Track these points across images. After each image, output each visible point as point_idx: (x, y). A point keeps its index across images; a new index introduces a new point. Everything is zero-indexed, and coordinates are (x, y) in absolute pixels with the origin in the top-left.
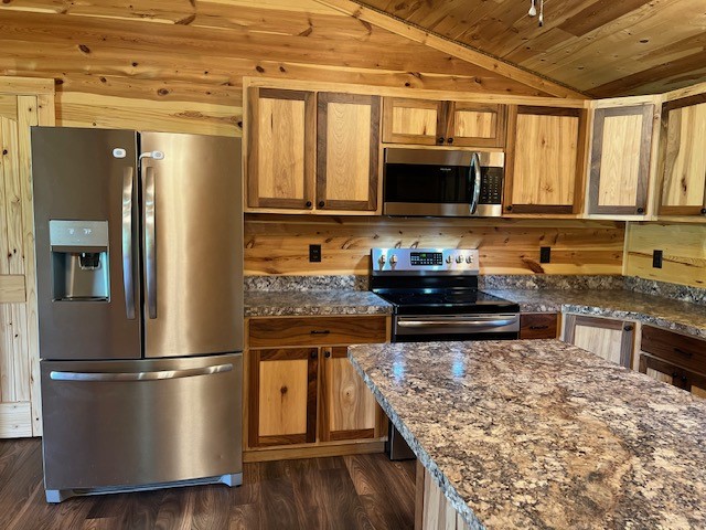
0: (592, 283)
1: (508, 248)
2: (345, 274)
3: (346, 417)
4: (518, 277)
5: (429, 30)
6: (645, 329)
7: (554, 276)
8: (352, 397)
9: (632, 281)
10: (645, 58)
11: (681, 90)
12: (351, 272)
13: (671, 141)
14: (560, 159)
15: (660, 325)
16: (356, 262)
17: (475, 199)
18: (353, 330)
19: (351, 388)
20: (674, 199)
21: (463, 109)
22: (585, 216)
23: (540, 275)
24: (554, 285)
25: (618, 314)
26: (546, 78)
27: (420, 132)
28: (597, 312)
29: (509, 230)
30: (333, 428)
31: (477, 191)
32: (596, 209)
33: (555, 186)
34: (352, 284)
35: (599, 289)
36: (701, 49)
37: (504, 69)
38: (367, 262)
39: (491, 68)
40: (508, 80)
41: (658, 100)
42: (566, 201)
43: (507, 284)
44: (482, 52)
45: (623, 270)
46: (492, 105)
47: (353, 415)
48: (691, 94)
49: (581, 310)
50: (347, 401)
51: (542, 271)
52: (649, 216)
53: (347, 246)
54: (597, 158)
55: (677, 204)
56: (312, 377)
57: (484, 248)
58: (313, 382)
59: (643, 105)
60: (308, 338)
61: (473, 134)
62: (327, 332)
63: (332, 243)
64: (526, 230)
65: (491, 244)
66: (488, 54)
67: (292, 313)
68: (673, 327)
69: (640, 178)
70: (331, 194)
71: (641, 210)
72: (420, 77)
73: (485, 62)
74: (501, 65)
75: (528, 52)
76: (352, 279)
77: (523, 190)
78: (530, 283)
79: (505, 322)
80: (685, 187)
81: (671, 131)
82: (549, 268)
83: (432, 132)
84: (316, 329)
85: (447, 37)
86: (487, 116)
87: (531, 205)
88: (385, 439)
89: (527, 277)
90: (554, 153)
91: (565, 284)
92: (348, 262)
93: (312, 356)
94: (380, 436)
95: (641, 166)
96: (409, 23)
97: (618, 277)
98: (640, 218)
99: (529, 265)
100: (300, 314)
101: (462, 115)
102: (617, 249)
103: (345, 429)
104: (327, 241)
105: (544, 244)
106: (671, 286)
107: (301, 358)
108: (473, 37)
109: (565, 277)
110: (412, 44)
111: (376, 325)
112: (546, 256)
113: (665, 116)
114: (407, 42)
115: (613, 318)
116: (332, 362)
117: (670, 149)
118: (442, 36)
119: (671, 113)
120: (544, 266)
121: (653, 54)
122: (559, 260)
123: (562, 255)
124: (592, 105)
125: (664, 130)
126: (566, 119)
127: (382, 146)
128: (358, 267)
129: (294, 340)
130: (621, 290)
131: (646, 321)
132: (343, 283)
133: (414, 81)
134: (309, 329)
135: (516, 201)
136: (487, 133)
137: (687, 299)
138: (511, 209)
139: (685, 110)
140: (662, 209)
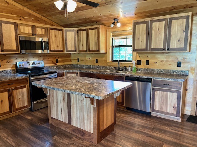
0: (67, 66)
1: (49, 60)
2: (9, 69)
3: (20, 104)
4: (52, 66)
5: (24, 6)
6: (80, 73)
7: (59, 65)
8: (21, 99)
9: (74, 65)
10: (74, 21)
11: (80, 28)
12: (10, 69)
13: (79, 38)
14: (59, 40)
15: (83, 72)
16: (11, 66)
17: (43, 49)
18: (19, 82)
19: (20, 97)
20: (81, 49)
21: (38, 28)
22: (65, 52)
23: (57, 65)
24: (59, 67)
25: (75, 71)
26: (53, 21)
27: (28, 32)
28: (71, 71)
29: (49, 56)
30: (17, 108)
31: (43, 47)
32: (67, 51)
33: (59, 46)
34: (11, 72)
35: (68, 67)
36: (83, 21)
37: (43, 18)
38: (14, 66)
39: (41, 18)
40: (45, 21)
41: (76, 29)
42: (61, 49)
43: (50, 68)
44: (38, 13)
45: (72, 63)
46: (44, 27)
47: (22, 103)
48: (82, 29)
49: (68, 71)
50: (20, 100)
51: (57, 64)
52: (77, 52)
53: (8, 62)
54: (66, 40)
55: (82, 49)
56: (9, 96)
57: (44, 60)
58: (10, 97)
59: (74, 30)
60: (7, 86)
61: (41, 33)
62: (12, 84)
63: (3, 61)
64: (52, 56)
65: (45, 59)
66: (40, 14)
67: (2, 80)
68: (85, 72)
69: (75, 44)
70: (5, 48)
71: (76, 51)
72: (23, 18)
73: (39, 16)
74: (43, 17)
75: (50, 15)
76: (11, 71)
77: (53, 47)
78: (55, 67)
79: (53, 76)
80: (83, 46)
81: (79, 35)
82: (58, 64)
83: (31, 32)
84: (9, 84)
85: (29, 9)
86: (43, 30)
87: (55, 50)
88: (30, 107)
89: (54, 66)
90: (58, 39)
91: (62, 67)
92: (9, 66)
93: (9, 91)
94: (29, 107)
95: (75, 42)
96: (19, 3)
97: (71, 65)
98: (76, 52)
99: (54, 63)
100: (4, 80)
101: (38, 29)
102: (71, 59)
103: (20, 107)
104: (2, 61)
105: (56, 58)
106: (81, 65)
107: (6, 92)
108: (37, 10)
109: (62, 65)
110: (20, 9)
111: (25, 80)
112: (57, 61)
113: (78, 32)
114: (19, 8)
115: (74, 72)
116: (14, 91)
117: (79, 39)
118: (28, 8)
119: (79, 32)
120: (57, 63)
121: (75, 20)
122: (60, 62)
123: (60, 61)
124: (64, 29)
125: (78, 35)
126: (59, 31)
127: (18, 35)
128: (12, 67)
129: (3, 87)
130: (72, 67)
131: (80, 71)
132: (8, 72)
133: (22, 18)
134: (7, 84)
135: (52, 49)
136: (44, 33)
137: (84, 67)
138: (50, 51)
139: (81, 32)
140: (79, 51)
